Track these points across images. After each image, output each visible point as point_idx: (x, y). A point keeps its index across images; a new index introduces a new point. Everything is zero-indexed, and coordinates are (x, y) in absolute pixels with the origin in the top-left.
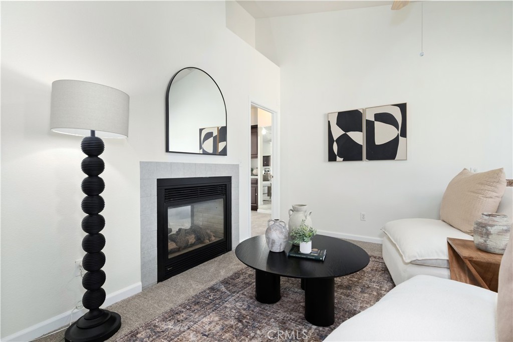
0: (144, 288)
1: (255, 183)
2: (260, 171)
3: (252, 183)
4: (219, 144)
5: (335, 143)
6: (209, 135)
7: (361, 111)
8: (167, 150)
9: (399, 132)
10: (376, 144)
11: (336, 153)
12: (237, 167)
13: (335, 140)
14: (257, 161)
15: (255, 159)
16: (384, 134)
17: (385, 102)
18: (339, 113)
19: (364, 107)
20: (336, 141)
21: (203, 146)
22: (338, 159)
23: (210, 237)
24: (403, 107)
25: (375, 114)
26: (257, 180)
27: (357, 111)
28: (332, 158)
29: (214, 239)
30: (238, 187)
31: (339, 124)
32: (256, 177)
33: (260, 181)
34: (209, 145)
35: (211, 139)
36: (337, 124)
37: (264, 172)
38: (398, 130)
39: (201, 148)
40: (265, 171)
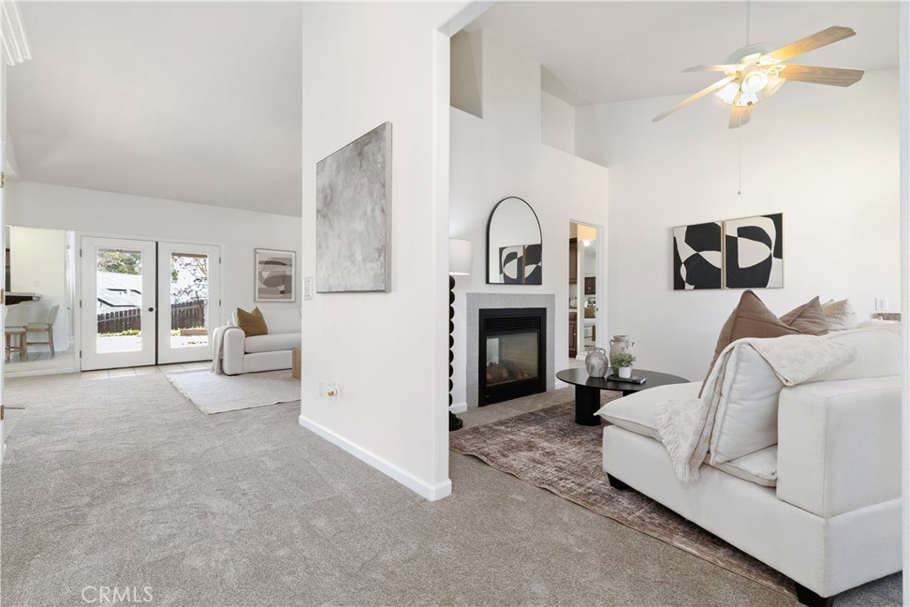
0: (468, 408)
1: (573, 318)
2: (581, 303)
3: (570, 319)
4: (526, 267)
5: (683, 266)
6: (512, 256)
7: (720, 224)
8: (487, 282)
9: (772, 252)
10: (740, 267)
11: (684, 279)
12: (552, 297)
13: (683, 261)
14: (576, 288)
15: (573, 286)
16: (751, 254)
17: (752, 212)
18: (688, 227)
19: (723, 218)
20: (685, 263)
21: (505, 270)
22: (687, 286)
23: (523, 373)
24: (777, 219)
25: (739, 229)
26: (576, 314)
27: (713, 224)
28: (679, 285)
29: (526, 376)
30: (554, 320)
31: (688, 240)
32: (574, 311)
33: (581, 318)
34: (512, 269)
35: (515, 261)
36: (686, 241)
37: (586, 304)
38: (771, 248)
39: (501, 272)
40: (589, 302)
